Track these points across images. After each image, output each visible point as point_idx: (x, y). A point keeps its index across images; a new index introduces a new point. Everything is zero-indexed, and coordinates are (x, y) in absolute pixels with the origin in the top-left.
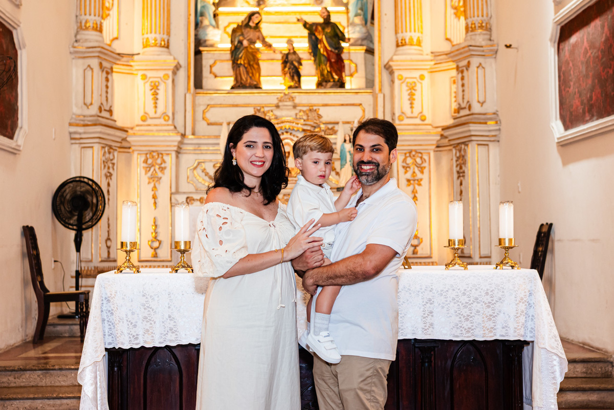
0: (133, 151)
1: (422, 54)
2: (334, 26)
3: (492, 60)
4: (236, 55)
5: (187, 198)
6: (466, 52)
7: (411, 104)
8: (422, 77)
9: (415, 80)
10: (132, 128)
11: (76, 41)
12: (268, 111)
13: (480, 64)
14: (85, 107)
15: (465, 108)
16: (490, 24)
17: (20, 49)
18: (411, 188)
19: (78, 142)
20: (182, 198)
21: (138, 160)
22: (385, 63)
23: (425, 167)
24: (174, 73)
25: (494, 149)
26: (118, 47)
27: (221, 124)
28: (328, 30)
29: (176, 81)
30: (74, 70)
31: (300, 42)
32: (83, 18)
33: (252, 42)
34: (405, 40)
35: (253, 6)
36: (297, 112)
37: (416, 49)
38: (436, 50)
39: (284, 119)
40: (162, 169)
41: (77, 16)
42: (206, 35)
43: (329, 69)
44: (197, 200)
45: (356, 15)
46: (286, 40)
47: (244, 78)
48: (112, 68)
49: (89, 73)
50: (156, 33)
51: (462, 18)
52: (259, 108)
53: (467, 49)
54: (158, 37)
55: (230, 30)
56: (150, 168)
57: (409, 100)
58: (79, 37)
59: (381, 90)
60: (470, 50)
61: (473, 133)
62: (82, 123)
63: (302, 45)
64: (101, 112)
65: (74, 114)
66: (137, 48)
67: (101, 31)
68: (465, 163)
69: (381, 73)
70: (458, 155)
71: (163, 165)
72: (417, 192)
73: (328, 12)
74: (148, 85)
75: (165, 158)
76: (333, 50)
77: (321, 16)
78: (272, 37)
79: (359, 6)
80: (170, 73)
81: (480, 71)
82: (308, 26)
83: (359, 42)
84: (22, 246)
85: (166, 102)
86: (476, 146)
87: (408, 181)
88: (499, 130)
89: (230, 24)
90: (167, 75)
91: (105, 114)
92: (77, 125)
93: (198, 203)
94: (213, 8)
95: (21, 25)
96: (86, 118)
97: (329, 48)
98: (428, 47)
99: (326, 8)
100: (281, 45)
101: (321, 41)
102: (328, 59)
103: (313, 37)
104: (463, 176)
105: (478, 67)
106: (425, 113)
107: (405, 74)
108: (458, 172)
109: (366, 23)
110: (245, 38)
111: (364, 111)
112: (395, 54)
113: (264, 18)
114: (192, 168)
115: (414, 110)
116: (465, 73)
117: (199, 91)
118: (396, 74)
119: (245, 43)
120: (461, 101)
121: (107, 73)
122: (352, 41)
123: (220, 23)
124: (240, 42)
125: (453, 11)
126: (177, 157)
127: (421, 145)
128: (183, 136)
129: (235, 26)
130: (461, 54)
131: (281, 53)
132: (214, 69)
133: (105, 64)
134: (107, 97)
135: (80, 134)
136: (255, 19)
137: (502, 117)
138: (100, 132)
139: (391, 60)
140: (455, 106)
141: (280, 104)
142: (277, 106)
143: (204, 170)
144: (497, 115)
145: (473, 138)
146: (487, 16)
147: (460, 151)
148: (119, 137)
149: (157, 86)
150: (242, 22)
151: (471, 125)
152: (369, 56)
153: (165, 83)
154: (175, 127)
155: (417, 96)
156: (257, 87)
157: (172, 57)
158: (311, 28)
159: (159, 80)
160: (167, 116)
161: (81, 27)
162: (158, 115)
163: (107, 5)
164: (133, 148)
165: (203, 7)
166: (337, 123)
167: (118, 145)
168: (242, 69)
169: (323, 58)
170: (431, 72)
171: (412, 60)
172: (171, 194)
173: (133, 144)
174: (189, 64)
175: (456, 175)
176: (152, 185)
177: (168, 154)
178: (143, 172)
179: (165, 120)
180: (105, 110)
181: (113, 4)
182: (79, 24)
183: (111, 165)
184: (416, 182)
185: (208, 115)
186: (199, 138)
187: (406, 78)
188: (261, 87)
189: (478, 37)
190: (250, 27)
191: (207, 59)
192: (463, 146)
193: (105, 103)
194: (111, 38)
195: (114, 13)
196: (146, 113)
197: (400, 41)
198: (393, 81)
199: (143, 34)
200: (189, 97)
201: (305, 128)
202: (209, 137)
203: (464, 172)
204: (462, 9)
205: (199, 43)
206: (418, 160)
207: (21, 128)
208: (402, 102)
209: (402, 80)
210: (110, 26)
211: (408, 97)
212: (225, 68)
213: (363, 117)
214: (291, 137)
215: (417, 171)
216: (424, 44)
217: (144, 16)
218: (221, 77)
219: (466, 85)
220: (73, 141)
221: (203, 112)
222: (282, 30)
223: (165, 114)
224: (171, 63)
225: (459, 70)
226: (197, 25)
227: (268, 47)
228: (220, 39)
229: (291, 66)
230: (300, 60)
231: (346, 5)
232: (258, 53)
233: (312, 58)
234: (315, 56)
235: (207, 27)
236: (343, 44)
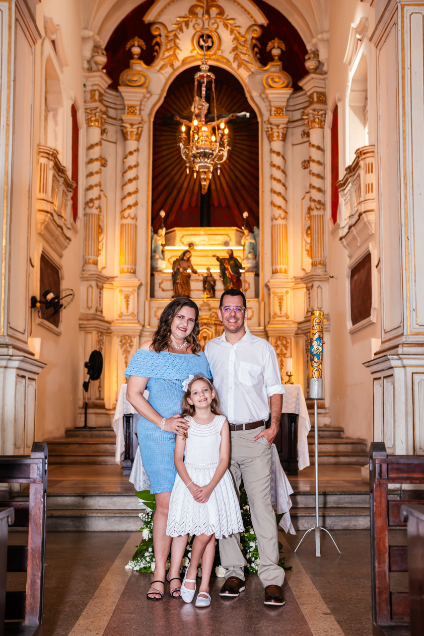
0: (114, 335)
1: (287, 279)
2: (236, 260)
3: (326, 284)
4: (175, 277)
6: (311, 278)
7: (280, 308)
8: (287, 292)
9: (283, 294)
10: (113, 321)
11: (83, 271)
13: (319, 286)
14: (88, 310)
15: (310, 311)
16: (325, 262)
19: (83, 329)
21: (116, 341)
22: (265, 283)
23: (288, 347)
24: (139, 289)
26: (106, 273)
28: (232, 262)
29: (139, 294)
30: (82, 287)
31: (214, 269)
32: (88, 257)
33: (185, 269)
34: (277, 270)
36: (211, 313)
37: (283, 276)
38: (296, 275)
39: (204, 317)
40: (131, 346)
41: (83, 256)
42: (157, 264)
43: (232, 286)
45: (250, 253)
46: (206, 267)
47: (180, 291)
48: (103, 287)
49: (90, 289)
50: (128, 264)
51: (310, 258)
53: (311, 277)
54: (130, 267)
55: (172, 261)
56: (124, 345)
57: (279, 306)
58: (84, 268)
59: (263, 300)
60: (312, 278)
62: (86, 318)
63: (216, 271)
64: (97, 312)
65: (81, 313)
66: (116, 273)
67: (97, 264)
69: (263, 289)
70: (306, 339)
71: (131, 344)
72: (283, 361)
73: (232, 250)
74: (123, 297)
75: (133, 339)
76: (235, 275)
77: (228, 253)
78: (197, 265)
79: (252, 247)
80: (136, 289)
81: (319, 290)
82: (219, 260)
83: (251, 269)
85: (134, 306)
88: (329, 324)
89: (171, 257)
90: (134, 290)
91: (99, 313)
92: (83, 320)
94: (161, 248)
96: (88, 316)
97: (232, 273)
98: (291, 274)
99: (230, 249)
100: (202, 271)
101: (228, 269)
102: (232, 280)
103: (223, 267)
105: (318, 288)
106: (289, 313)
107: (277, 290)
109: (256, 257)
110: (181, 267)
111: (253, 312)
112: (272, 279)
115: (282, 312)
116: (311, 291)
117: (153, 299)
118: (272, 290)
119: (181, 270)
120: (308, 307)
121: (101, 289)
122: (246, 269)
124: (178, 269)
125: (306, 252)
126: (140, 339)
127: (285, 333)
128: (144, 326)
129: (175, 259)
130: (309, 279)
131: (203, 276)
132: (162, 286)
133: (100, 284)
134: (100, 303)
135: (85, 324)
136: (187, 255)
138: (97, 324)
139: (269, 282)
140: (306, 310)
141: (202, 308)
144: (329, 316)
146: (324, 257)
147: (307, 337)
148: (106, 327)
149: (128, 297)
150: (179, 257)
152: (257, 277)
153: (133, 294)
154: (139, 321)
155: (284, 304)
157: (137, 279)
158: (221, 261)
159: (128, 293)
160: (135, 314)
161: (86, 263)
162: (129, 313)
164: (114, 333)
165: (156, 247)
167: (106, 331)
168: (179, 286)
169: (228, 280)
170: (294, 289)
171: (281, 282)
173: (113, 331)
174: (147, 283)
176: (124, 356)
177: (134, 337)
178: (120, 347)
179: (133, 317)
180: (99, 311)
181: (103, 247)
182: (85, 261)
183: (102, 343)
184: (283, 355)
187: (277, 293)
188: (190, 296)
189: (318, 270)
190: (184, 260)
191: (158, 279)
192: (309, 334)
193: (99, 307)
194: (101, 267)
195: (103, 253)
196: (121, 312)
197: (274, 270)
198: (269, 295)
199: (120, 265)
200: (147, 303)
201: (216, 322)
204: (310, 252)
205: (153, 270)
206: (284, 342)
207: (61, 321)
208: (275, 307)
209: (275, 294)
210: (101, 260)
211: (278, 304)
212: (168, 285)
213: (252, 316)
214: (208, 328)
215: (283, 348)
216: (288, 272)
217: (120, 255)
218: (166, 290)
219: (311, 298)
220: (81, 329)
221: (155, 312)
222: (204, 261)
223: (133, 313)
224: (137, 283)
225: (308, 289)
226: (152, 258)
227: (195, 272)
228: (166, 267)
229: (209, 284)
230: (215, 281)
231: (244, 246)
232: (189, 276)
233: (222, 279)
234: (224, 278)
235: (158, 259)
236: (241, 271)
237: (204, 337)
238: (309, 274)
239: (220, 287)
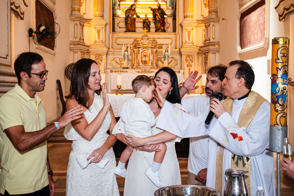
0: (91, 54)
1: (193, 21)
2: (162, 10)
3: (218, 24)
4: (127, 20)
5: (111, 71)
7: (189, 38)
8: (193, 29)
9: (190, 30)
10: (90, 46)
11: (71, 15)
12: (139, 40)
13: (213, 25)
14: (75, 38)
15: (207, 40)
16: (217, 11)
17: (55, 19)
18: (188, 68)
19: (72, 50)
20: (109, 71)
22: (180, 23)
23: (193, 61)
24: (105, 26)
25: (217, 55)
26: (86, 17)
27: (122, 45)
28: (160, 11)
29: (106, 29)
30: (71, 26)
31: (149, 15)
32: (74, 6)
33: (133, 15)
34: (187, 15)
35: (133, 1)
36: (149, 41)
37: (191, 19)
38: (198, 19)
39: (144, 43)
40: (101, 60)
41: (71, 6)
42: (116, 12)
43: (160, 25)
44: (114, 71)
45: (170, 6)
46: (145, 14)
47: (130, 28)
48: (84, 25)
49: (76, 26)
50: (99, 12)
51: (208, 8)
52: (135, 39)
53: (209, 19)
54: (100, 13)
55: (125, 10)
56: (97, 60)
57: (188, 37)
58: (72, 13)
59: (178, 33)
60: (210, 20)
61: (210, 49)
62: (74, 44)
63: (150, 16)
64: (80, 40)
65: (71, 41)
66: (92, 17)
67: (80, 11)
68: (207, 59)
69: (178, 27)
70: (205, 56)
71: (102, 59)
72: (190, 69)
73: (160, 5)
74: (96, 31)
75: (102, 56)
76: (161, 18)
77: (157, 6)
78: (139, 13)
79: (171, 2)
80: (104, 26)
81: (213, 27)
82: (152, 10)
83: (171, 16)
84: (57, 87)
85: (103, 36)
86: (211, 54)
87: (187, 65)
88: (220, 48)
89: (124, 8)
90: (103, 27)
92: (72, 45)
93: (114, 72)
94: (118, 3)
95: (56, 11)
96: (75, 42)
97: (160, 18)
98: (195, 18)
99: (159, 3)
100: (142, 16)
101: (157, 15)
102: (160, 22)
103: (154, 14)
104: (207, 64)
105: (213, 26)
106: (194, 41)
107: (187, 28)
108: (205, 63)
109: (173, 9)
110: (130, 14)
111: (172, 40)
112: (183, 21)
113: (137, 6)
114: (112, 60)
115: (190, 40)
116: (208, 28)
117: (114, 33)
118: (184, 28)
119: (130, 15)
120: (206, 38)
121: (82, 26)
122: (168, 15)
123: (121, 8)
124: (129, 15)
125: (204, 5)
126: (107, 56)
127: (192, 53)
128: (109, 48)
129: (126, 9)
130: (207, 21)
132: (119, 25)
133: (82, 23)
134: (82, 35)
135: (73, 48)
136: (134, 7)
137: (221, 43)
138: (80, 47)
139: (182, 22)
140: (204, 39)
141: (143, 38)
142: (142, 39)
143: (116, 61)
144: (219, 43)
145: (210, 51)
146: (216, 7)
147: (206, 55)
148: (87, 49)
149: (99, 31)
150: (129, 8)
151: (210, 46)
152: (174, 20)
153: (102, 30)
154: (106, 46)
155: (191, 36)
156: (134, 31)
157: (105, 21)
158: (154, 10)
159: (100, 29)
160: (103, 42)
161: (73, 10)
162: (100, 41)
163: (81, 1)
164: (91, 53)
165: (115, 2)
166: (163, 45)
167: (86, 52)
168: (129, 25)
169: (158, 21)
170: (196, 27)
171: (189, 23)
172: (104, 69)
173: (91, 51)
174: (110, 23)
175: (204, 64)
177: (103, 55)
179: (102, 43)
180: (82, 39)
181: (83, 1)
182: (72, 9)
184: (190, 66)
185: (117, 41)
186: (114, 49)
187: (187, 29)
188: (136, 31)
189: (213, 15)
190: (132, 10)
191: (117, 21)
192: (207, 54)
193: (81, 37)
194: (83, 13)
195: (84, 4)
196: (95, 40)
197: (185, 16)
198: (182, 30)
199: (94, 12)
200: (110, 35)
201: (152, 46)
202: (118, 49)
203: (207, 63)
204: (208, 5)
205: (114, 16)
206: (191, 58)
207: (56, 46)
208: (186, 38)
209: (186, 30)
210: (83, 9)
211: (188, 36)
212: (123, 25)
213: (172, 43)
214: (147, 50)
215: (190, 62)
216: (194, 17)
217: (94, 6)
218: (122, 28)
219: (208, 32)
220: (71, 50)
221: (115, 40)
222: (143, 11)
223: (102, 41)
224: (104, 23)
225: (206, 27)
226: (113, 9)
227: (138, 17)
228: (121, 14)
229: (146, 24)
230: (150, 22)
231: (166, 2)
232: (135, 19)
233: (154, 21)
234: (155, 21)
235: (116, 9)
236: (165, 16)
237: (145, 55)
238: (207, 18)
239: (152, 25)
